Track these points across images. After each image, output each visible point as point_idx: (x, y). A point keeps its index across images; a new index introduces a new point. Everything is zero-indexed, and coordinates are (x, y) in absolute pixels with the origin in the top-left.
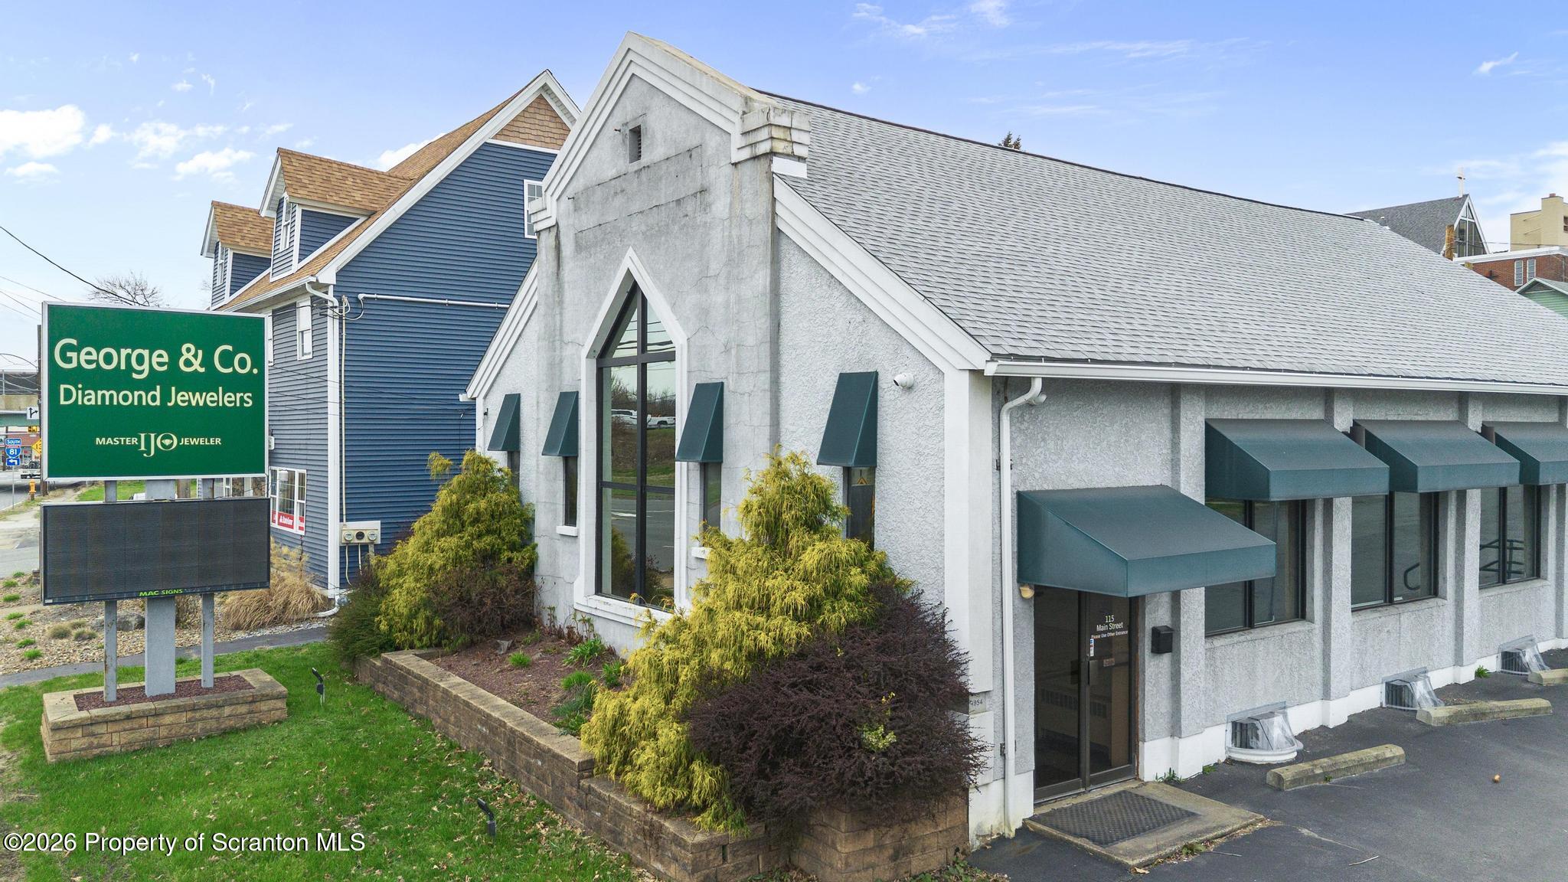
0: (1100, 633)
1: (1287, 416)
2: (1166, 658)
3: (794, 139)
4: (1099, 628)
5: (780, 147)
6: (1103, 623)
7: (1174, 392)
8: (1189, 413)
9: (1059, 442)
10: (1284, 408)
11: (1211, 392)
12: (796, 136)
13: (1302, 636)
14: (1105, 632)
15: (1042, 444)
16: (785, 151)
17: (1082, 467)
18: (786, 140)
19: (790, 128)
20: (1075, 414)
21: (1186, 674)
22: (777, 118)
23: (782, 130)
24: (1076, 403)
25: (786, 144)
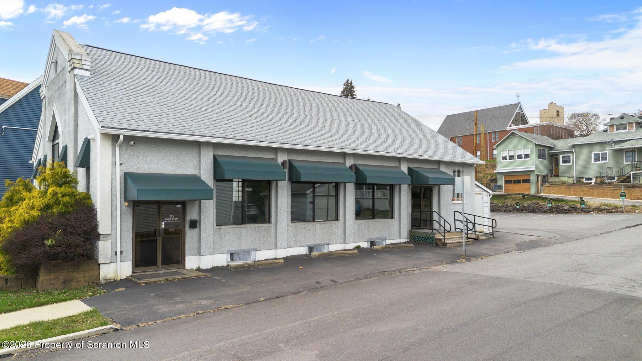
0: (167, 220)
1: (257, 156)
2: (196, 230)
3: (83, 63)
4: (166, 219)
5: (77, 66)
6: (168, 217)
7: (198, 145)
8: (205, 152)
9: (145, 158)
10: (255, 154)
11: (215, 146)
12: (83, 62)
13: (265, 227)
14: (169, 220)
15: (137, 158)
16: (80, 67)
17: (155, 166)
18: (80, 64)
19: (81, 60)
20: (152, 149)
21: (203, 235)
22: (75, 56)
23: (78, 60)
24: (152, 146)
25: (80, 65)
